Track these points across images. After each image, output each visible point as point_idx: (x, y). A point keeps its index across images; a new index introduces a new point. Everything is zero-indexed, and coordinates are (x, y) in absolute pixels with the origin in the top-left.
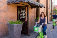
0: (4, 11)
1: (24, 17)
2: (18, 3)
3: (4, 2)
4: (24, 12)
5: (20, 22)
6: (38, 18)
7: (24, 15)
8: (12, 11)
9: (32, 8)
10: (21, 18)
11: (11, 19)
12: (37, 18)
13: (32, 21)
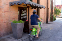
0: (7, 12)
1: (25, 17)
3: (7, 3)
4: (25, 13)
7: (25, 16)
8: (14, 12)
9: (32, 8)
10: (22, 18)
11: (13, 19)
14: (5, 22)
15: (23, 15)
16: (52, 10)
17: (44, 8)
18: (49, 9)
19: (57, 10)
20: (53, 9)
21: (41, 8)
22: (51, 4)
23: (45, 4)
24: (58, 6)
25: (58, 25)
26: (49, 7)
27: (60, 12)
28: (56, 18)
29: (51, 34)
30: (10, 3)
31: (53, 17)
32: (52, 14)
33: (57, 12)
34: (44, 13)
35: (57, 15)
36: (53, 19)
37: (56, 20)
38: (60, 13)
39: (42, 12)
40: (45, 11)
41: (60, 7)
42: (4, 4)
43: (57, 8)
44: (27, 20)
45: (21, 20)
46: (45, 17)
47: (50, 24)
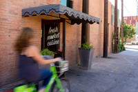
0: (16, 30)
1: (57, 42)
2: (44, 14)
3: (16, 11)
4: (56, 33)
5: (50, 52)
6: (84, 45)
7: (57, 39)
9: (72, 24)
10: (50, 44)
12: (82, 46)
13: (72, 52)
14: (10, 54)
15: (52, 37)
16: (116, 28)
17: (98, 23)
18: (110, 25)
19: (126, 27)
20: (119, 26)
21: (91, 23)
22: (114, 15)
23: (100, 15)
24: (129, 18)
25: (129, 61)
26: (109, 21)
27: (133, 32)
28: (125, 46)
29: (114, 82)
30: (23, 10)
31: (117, 42)
32: (115, 36)
33: (127, 33)
34: (97, 34)
35: (128, 39)
36: (118, 48)
37: (124, 50)
38: (134, 34)
39: (95, 32)
40: (100, 30)
41: (134, 22)
42: (10, 13)
43: (128, 22)
44: (61, 49)
45: (47, 50)
46: (99, 42)
47: (112, 60)
